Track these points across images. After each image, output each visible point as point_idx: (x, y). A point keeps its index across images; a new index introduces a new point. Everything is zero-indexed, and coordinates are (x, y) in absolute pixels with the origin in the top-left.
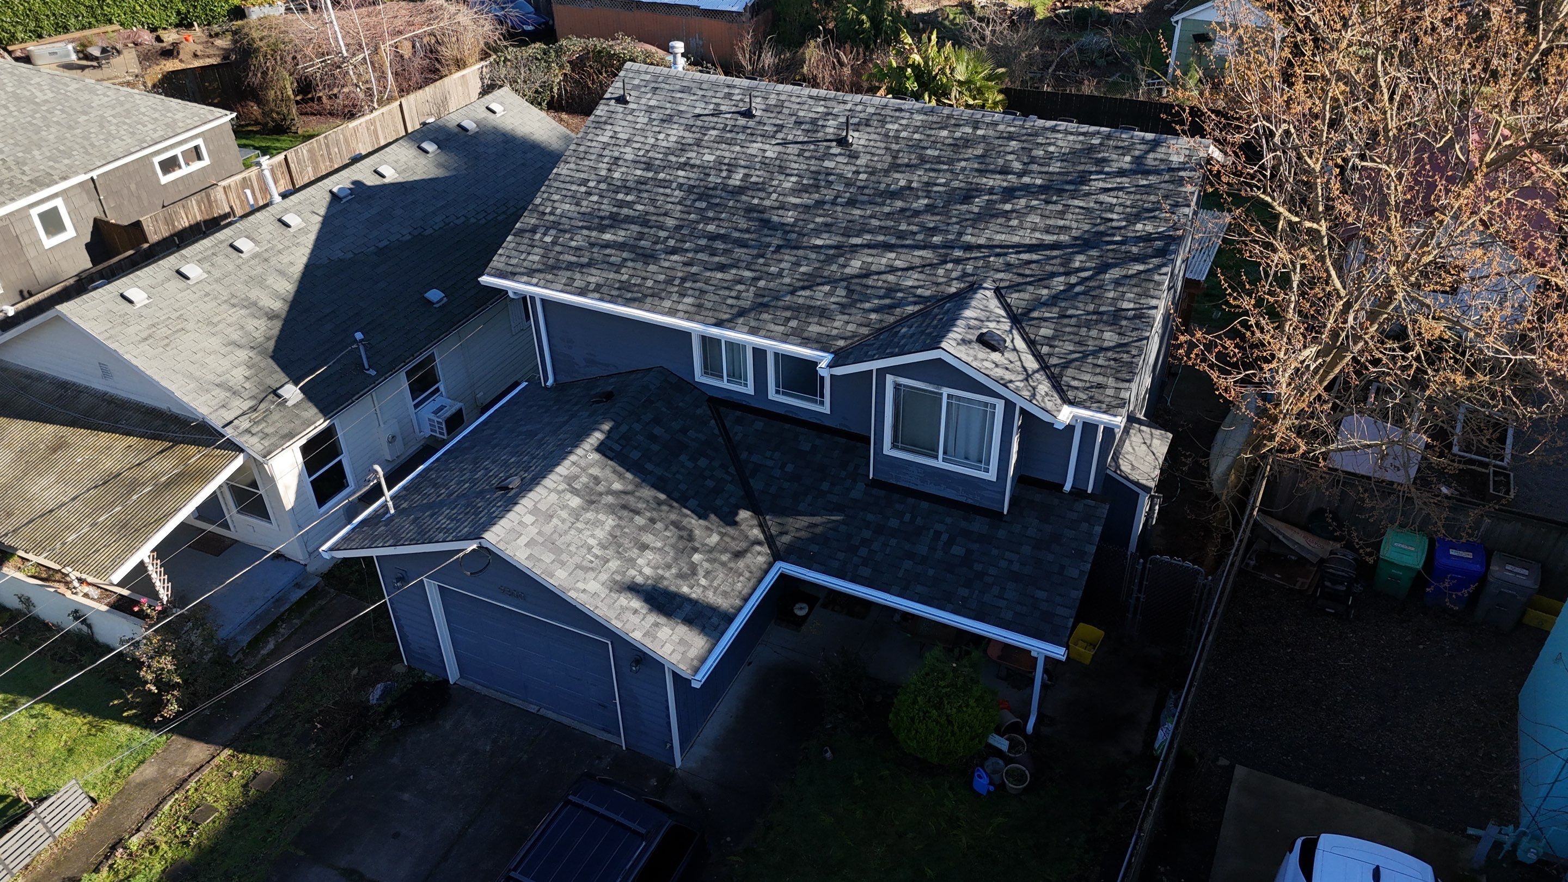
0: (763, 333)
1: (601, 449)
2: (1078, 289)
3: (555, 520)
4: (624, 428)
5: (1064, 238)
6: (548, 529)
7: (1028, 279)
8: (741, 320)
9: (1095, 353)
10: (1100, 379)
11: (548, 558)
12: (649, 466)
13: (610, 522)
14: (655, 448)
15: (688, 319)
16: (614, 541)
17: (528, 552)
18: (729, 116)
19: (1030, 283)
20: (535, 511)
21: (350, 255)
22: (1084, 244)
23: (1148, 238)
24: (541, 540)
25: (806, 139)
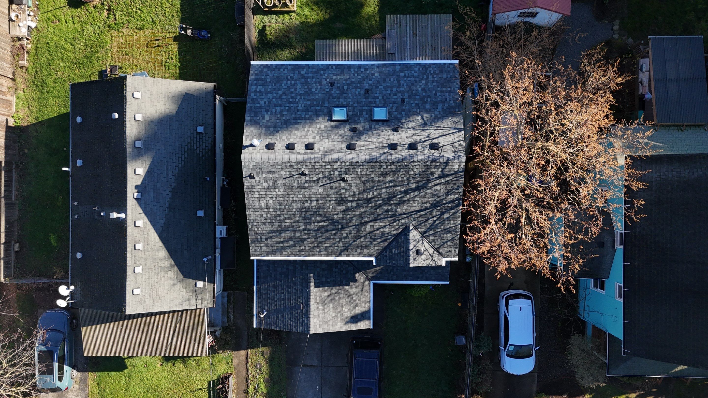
0: (351, 255)
1: (316, 286)
2: (437, 222)
3: (320, 315)
4: (316, 273)
5: (428, 205)
6: (321, 319)
7: (422, 222)
8: (343, 253)
9: (447, 242)
10: (450, 249)
11: (326, 326)
12: (328, 280)
13: (331, 305)
14: (326, 272)
15: (326, 256)
16: (335, 308)
17: (321, 328)
18: (297, 176)
19: (423, 223)
20: (315, 317)
21: (164, 219)
22: (434, 206)
23: (453, 201)
24: (321, 323)
25: (330, 182)
